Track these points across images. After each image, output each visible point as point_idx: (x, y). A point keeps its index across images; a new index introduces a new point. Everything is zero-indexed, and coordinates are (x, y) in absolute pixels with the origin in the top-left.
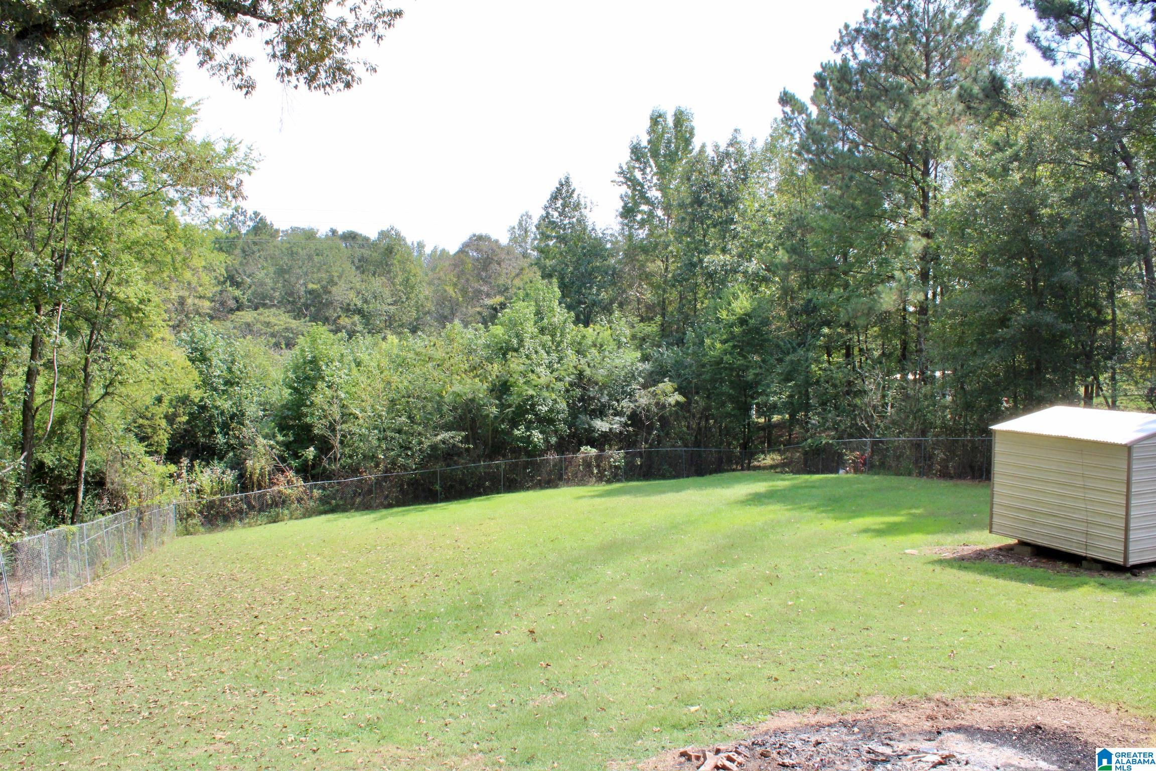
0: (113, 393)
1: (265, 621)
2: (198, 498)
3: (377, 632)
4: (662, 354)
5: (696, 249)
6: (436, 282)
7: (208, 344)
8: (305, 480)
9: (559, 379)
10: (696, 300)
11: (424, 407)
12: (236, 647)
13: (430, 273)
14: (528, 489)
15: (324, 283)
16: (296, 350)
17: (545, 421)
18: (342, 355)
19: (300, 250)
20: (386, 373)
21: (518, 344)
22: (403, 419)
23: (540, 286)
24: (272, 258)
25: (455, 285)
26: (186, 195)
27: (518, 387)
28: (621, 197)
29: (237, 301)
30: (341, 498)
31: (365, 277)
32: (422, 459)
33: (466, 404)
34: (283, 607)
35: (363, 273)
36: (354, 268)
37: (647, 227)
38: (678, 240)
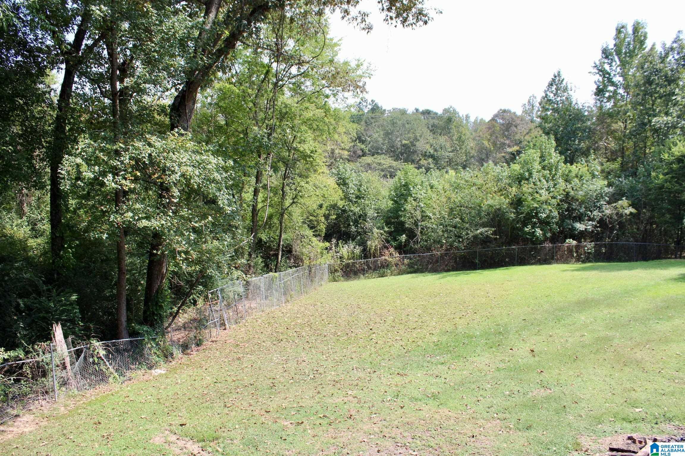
0: (297, 202)
1: (376, 332)
2: (341, 261)
3: (439, 343)
4: (622, 182)
5: (647, 113)
6: (477, 138)
7: (347, 175)
8: (400, 254)
9: (553, 197)
10: (645, 147)
11: (470, 213)
12: (359, 345)
13: (474, 133)
14: (532, 264)
15: (412, 140)
16: (396, 179)
17: (544, 223)
18: (422, 182)
19: (398, 121)
20: (448, 192)
21: (529, 175)
22: (458, 219)
23: (543, 140)
24: (382, 126)
25: (489, 140)
26: (335, 92)
27: (527, 202)
28: (595, 82)
29: (363, 151)
30: (420, 265)
31: (435, 136)
32: (468, 244)
33: (496, 212)
34: (386, 325)
35: (434, 133)
36: (429, 131)
37: (612, 101)
38: (634, 108)
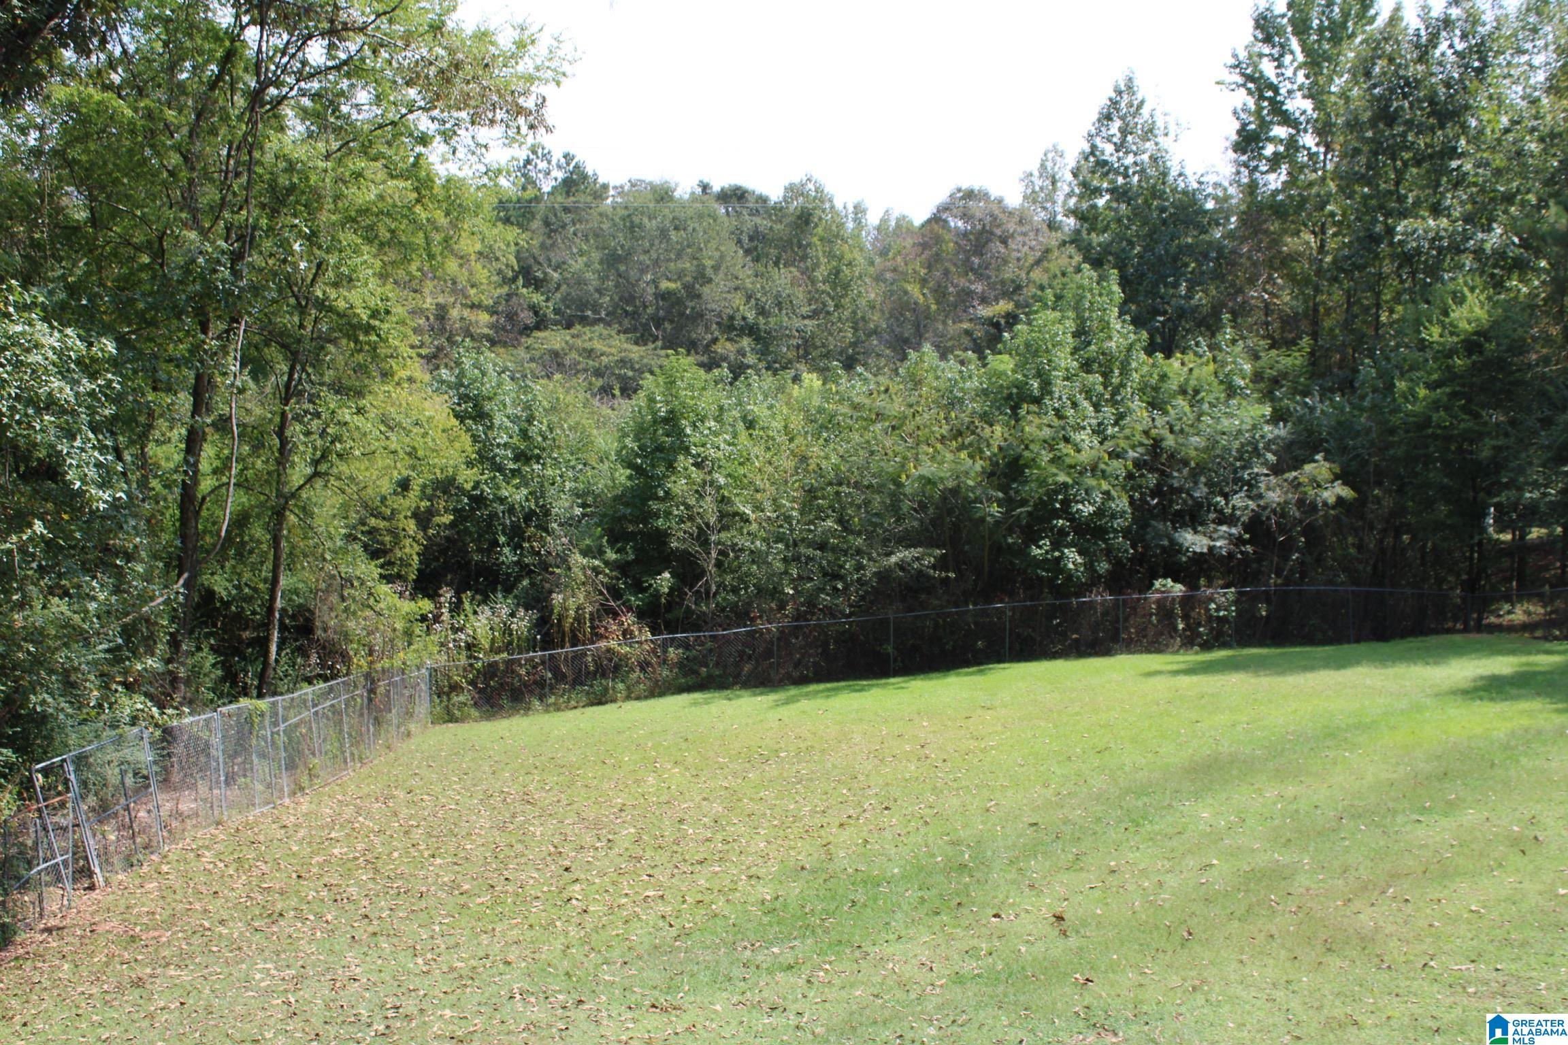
0: (327, 474)
1: (582, 876)
2: (469, 657)
3: (778, 904)
4: (1312, 409)
5: (1381, 207)
6: (888, 275)
7: (487, 388)
8: (655, 630)
9: (1115, 455)
10: (1378, 306)
11: (867, 503)
12: (532, 921)
13: (878, 260)
14: (1054, 656)
15: (689, 279)
16: (640, 399)
17: (1090, 532)
18: (721, 408)
19: (646, 220)
20: (799, 440)
21: (1041, 388)
22: (829, 523)
23: (1086, 282)
24: (596, 236)
25: (924, 282)
26: (448, 126)
27: (1039, 468)
28: (1235, 113)
29: (536, 313)
30: (717, 664)
31: (760, 267)
32: (863, 598)
33: (944, 498)
34: (612, 853)
35: (757, 260)
36: (741, 252)
37: (1284, 168)
38: (1346, 190)
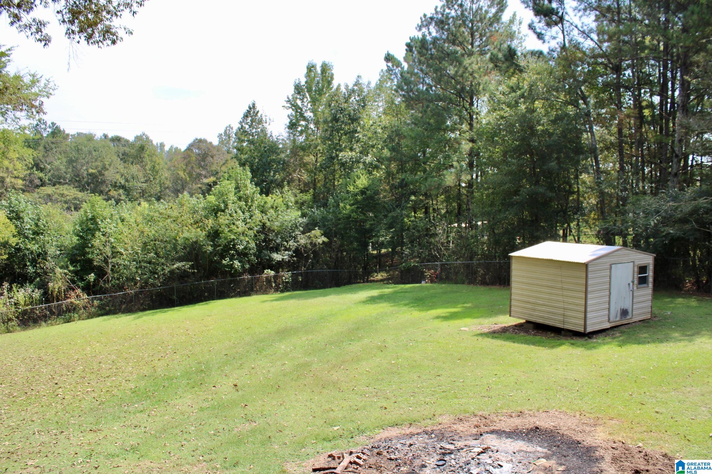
1: (63, 386)
2: (16, 308)
3: (136, 389)
4: (314, 213)
5: (334, 148)
6: (172, 168)
7: (21, 208)
8: (89, 295)
9: (250, 229)
10: (334, 179)
11: (165, 247)
12: (42, 404)
13: (169, 163)
14: (232, 297)
15: (100, 169)
16: (82, 212)
17: (243, 255)
18: (112, 215)
19: (83, 147)
20: (140, 226)
21: (225, 207)
22: (152, 254)
23: (238, 171)
24: (64, 153)
25: (185, 170)
27: (225, 233)
28: (288, 116)
29: (41, 180)
30: (112, 306)
31: (126, 165)
32: (165, 280)
33: (192, 245)
34: (74, 376)
35: (125, 162)
36: (119, 159)
37: (304, 135)
38: (324, 143)
